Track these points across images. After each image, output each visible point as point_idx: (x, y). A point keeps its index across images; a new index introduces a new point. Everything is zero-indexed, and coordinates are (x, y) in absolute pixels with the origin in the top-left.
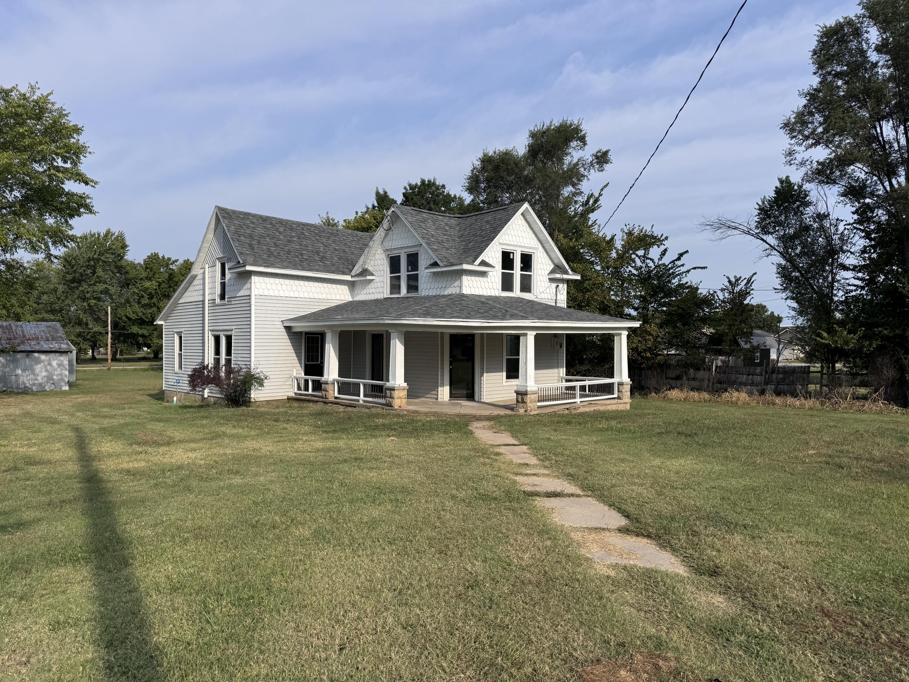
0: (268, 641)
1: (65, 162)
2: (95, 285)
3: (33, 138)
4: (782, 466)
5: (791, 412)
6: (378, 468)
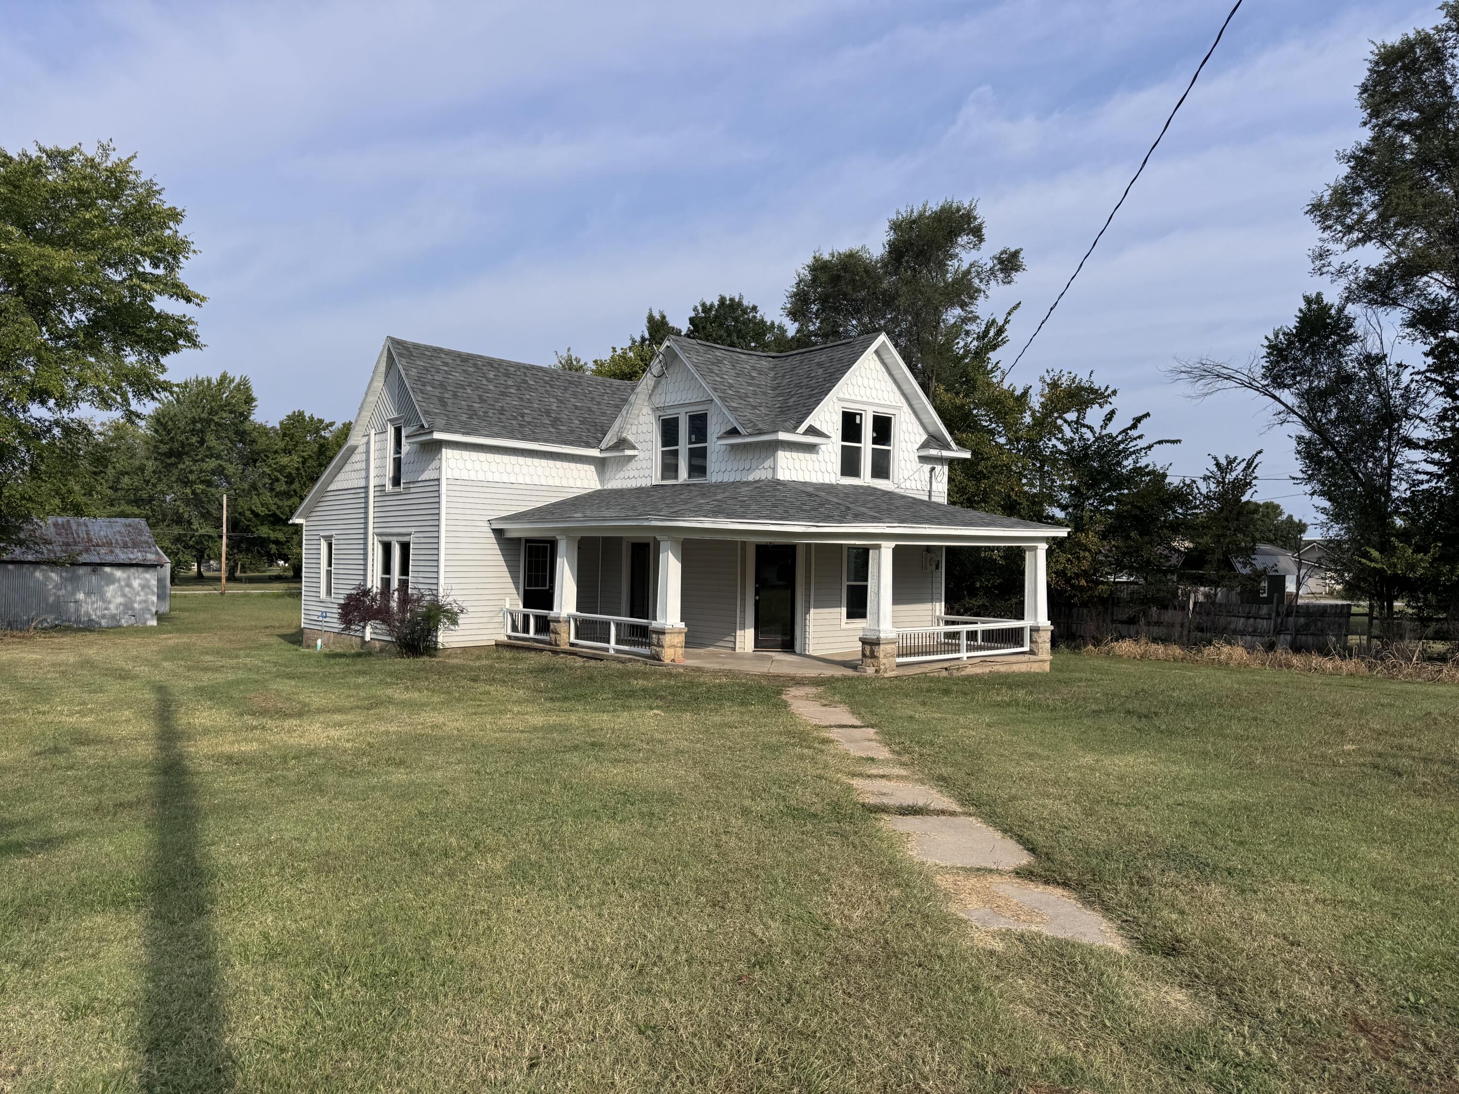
0: (412, 1048)
1: (156, 266)
2: (203, 460)
3: (107, 229)
4: (1297, 771)
5: (1317, 680)
6: (627, 761)
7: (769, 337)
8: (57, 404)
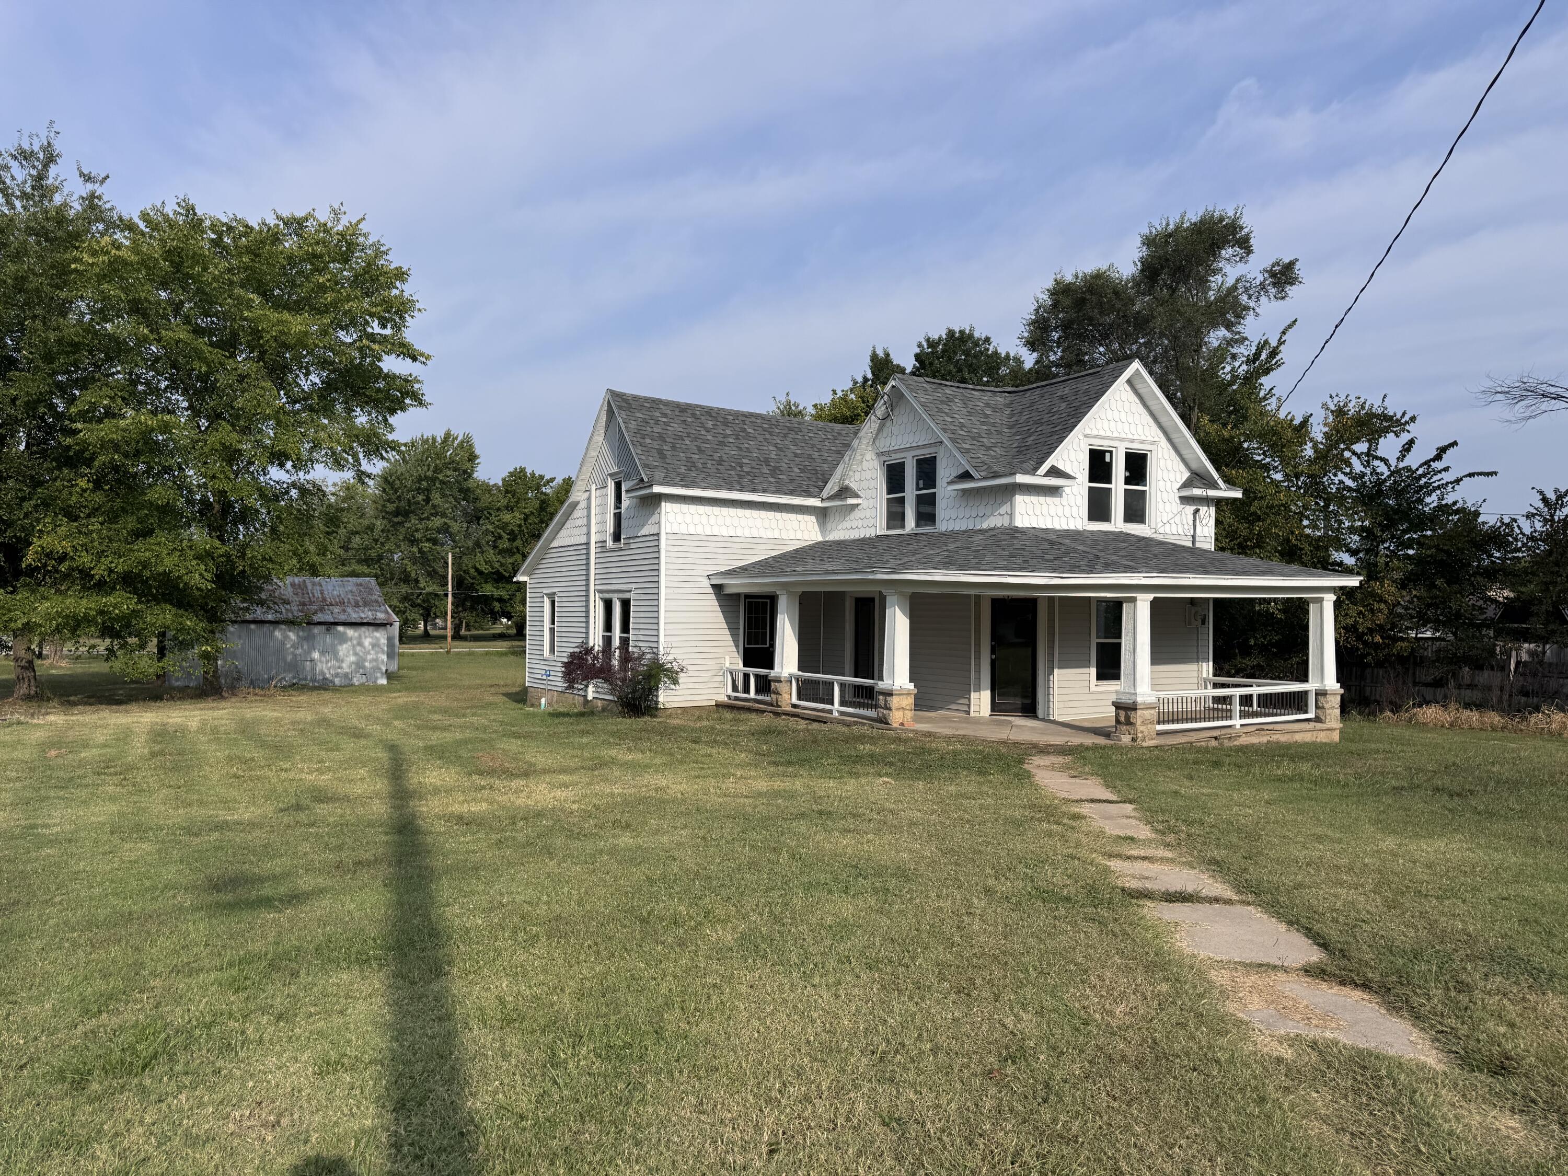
0: (649, 1125)
1: (384, 326)
2: (428, 519)
3: (338, 292)
6: (857, 831)
7: (1004, 371)
8: (294, 466)
